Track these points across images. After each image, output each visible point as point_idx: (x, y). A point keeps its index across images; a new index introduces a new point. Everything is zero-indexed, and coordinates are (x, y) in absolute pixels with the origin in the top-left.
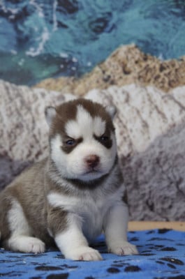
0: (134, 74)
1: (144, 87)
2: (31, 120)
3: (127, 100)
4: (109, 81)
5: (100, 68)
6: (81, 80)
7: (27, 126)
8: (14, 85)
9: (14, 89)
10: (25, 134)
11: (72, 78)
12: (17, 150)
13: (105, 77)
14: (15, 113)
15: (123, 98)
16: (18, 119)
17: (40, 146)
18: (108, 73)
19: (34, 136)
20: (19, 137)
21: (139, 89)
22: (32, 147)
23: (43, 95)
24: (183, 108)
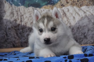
0: (70, 3)
1: (73, 7)
3: (68, 11)
4: (63, 5)
5: (60, 2)
6: (54, 6)
8: (35, 8)
11: (52, 5)
13: (61, 4)
15: (67, 10)
18: (62, 3)
21: (72, 7)
23: (44, 10)
24: (85, 12)
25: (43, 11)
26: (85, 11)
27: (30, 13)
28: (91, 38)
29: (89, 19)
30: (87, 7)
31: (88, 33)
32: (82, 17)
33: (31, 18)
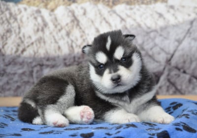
1: (96, 5)
2: (17, 27)
3: (85, 14)
7: (15, 31)
9: (4, 5)
10: (13, 36)
12: (8, 47)
14: (6, 22)
15: (82, 12)
16: (8, 26)
17: (24, 45)
19: (20, 38)
20: (9, 39)
21: (92, 6)
22: (19, 45)
23: (25, 9)
24: (122, 20)
25: (23, 10)
26: (124, 16)
30: (128, 7)
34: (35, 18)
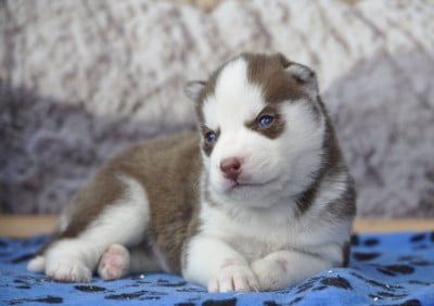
3: (286, 18)
7: (119, 59)
14: (97, 38)
15: (277, 14)
16: (102, 48)
17: (139, 93)
19: (130, 77)
20: (104, 78)
22: (126, 94)
23: (145, 8)
24: (378, 33)
25: (138, 10)
26: (381, 24)
27: (64, 17)
28: (404, 182)
29: (397, 71)
31: (388, 151)
32: (362, 62)
33: (68, 47)
34: (168, 30)
